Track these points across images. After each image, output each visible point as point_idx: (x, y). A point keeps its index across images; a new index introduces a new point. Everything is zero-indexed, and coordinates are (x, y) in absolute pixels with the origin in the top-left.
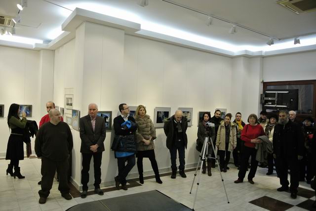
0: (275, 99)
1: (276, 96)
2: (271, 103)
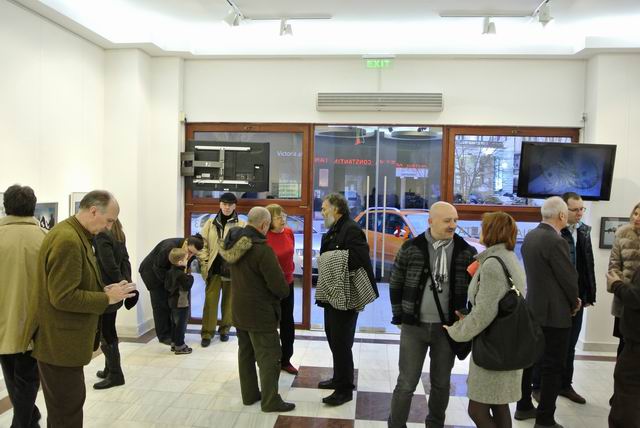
1: (222, 157)
2: (208, 175)
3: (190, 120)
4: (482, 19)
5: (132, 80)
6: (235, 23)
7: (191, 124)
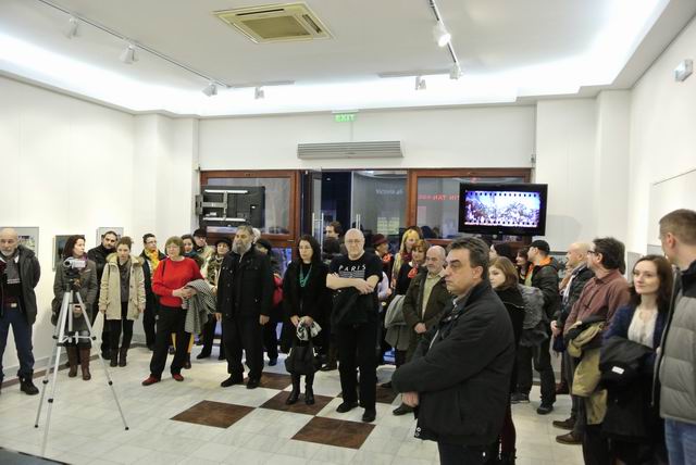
0: (224, 205)
1: (225, 199)
2: (215, 214)
3: (203, 169)
4: (415, 77)
5: (154, 140)
6: (214, 93)
7: (206, 172)
